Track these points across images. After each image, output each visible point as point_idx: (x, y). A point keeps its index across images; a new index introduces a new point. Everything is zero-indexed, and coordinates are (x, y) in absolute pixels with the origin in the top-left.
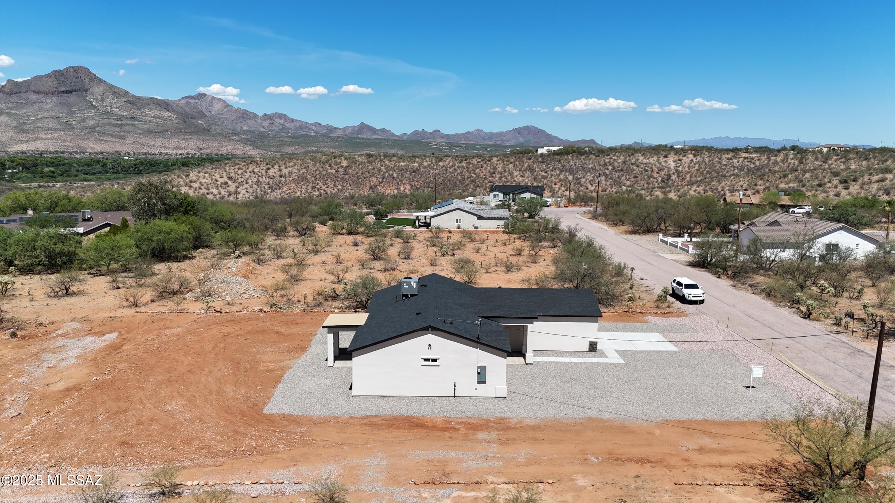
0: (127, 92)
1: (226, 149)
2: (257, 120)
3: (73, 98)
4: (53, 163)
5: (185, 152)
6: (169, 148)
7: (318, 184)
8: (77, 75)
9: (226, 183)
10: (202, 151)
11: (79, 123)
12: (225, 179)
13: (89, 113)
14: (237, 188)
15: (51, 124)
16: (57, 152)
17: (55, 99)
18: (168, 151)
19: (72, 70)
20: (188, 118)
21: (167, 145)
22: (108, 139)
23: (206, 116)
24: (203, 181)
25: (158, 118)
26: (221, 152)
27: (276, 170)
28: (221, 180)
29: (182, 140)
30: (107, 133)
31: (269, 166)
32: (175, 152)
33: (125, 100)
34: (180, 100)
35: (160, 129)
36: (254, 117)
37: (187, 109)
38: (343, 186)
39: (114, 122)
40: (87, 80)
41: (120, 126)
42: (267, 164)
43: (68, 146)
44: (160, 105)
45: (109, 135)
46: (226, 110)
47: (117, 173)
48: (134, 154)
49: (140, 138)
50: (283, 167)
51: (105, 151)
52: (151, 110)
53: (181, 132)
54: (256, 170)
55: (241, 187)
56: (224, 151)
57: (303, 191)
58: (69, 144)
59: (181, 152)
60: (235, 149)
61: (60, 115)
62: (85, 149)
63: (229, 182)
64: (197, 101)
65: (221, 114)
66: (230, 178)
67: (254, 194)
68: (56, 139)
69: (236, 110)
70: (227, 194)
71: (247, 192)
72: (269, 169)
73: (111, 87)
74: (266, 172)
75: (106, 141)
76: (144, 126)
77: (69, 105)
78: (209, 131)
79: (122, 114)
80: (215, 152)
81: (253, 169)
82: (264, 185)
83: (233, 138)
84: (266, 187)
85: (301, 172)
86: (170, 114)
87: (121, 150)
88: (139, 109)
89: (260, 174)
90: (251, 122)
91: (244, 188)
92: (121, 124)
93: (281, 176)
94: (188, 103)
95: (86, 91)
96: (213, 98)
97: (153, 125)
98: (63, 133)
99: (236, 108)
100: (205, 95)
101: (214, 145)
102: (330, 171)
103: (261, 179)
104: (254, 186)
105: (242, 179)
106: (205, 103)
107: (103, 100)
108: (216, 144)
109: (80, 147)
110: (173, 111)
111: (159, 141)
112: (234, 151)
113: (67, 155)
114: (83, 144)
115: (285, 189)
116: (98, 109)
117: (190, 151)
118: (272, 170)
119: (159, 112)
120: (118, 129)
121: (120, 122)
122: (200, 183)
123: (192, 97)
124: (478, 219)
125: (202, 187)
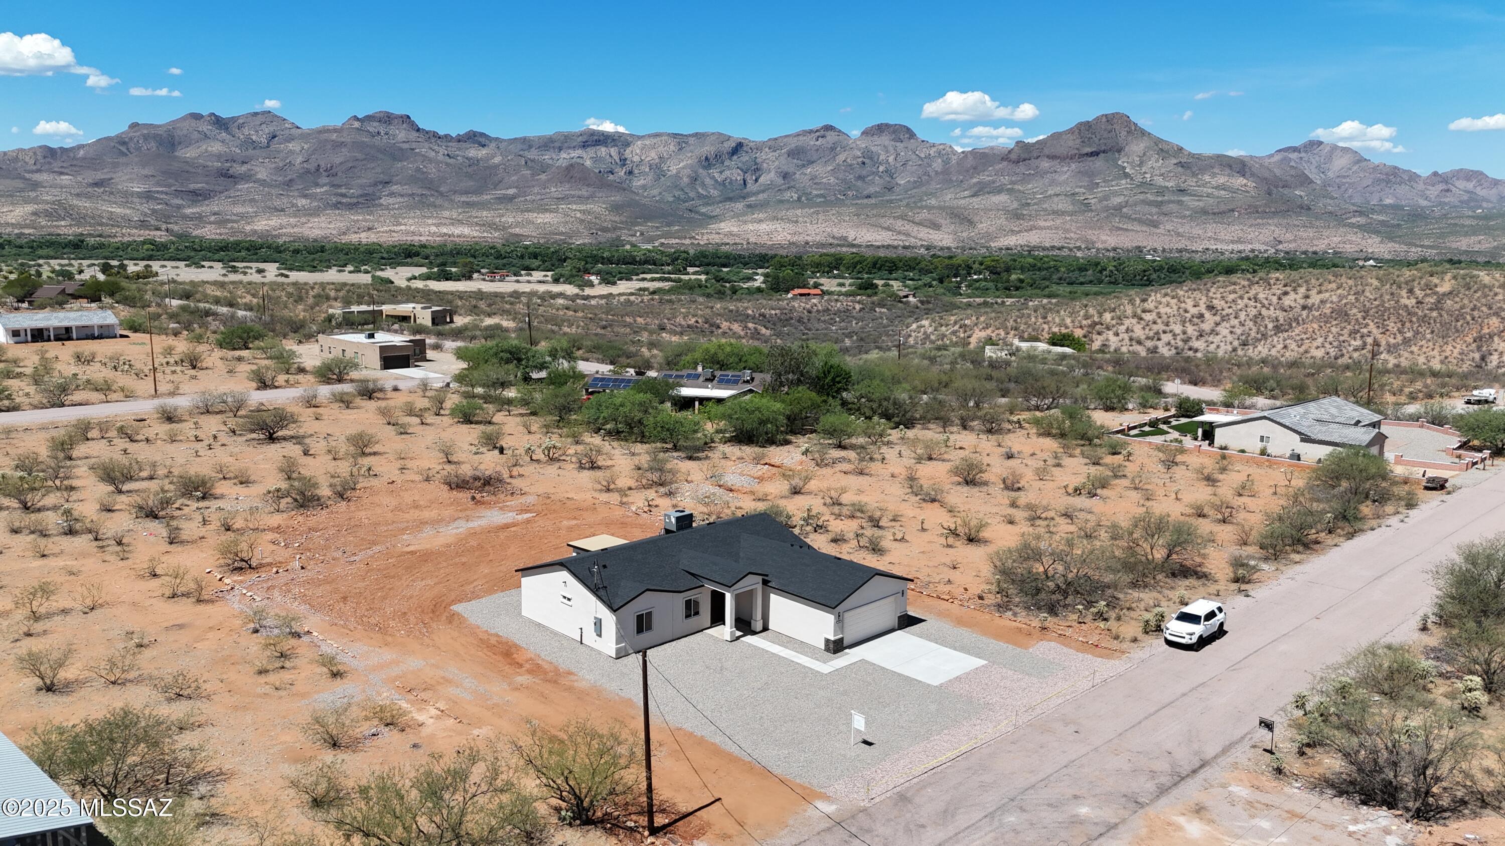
0: (1181, 149)
1: (1326, 242)
2: (1415, 185)
3: (1099, 163)
4: (1035, 265)
5: (1250, 247)
6: (1222, 241)
7: (1367, 325)
8: (1110, 127)
9: (1201, 316)
10: (1280, 247)
11: (1100, 201)
12: (1202, 308)
13: (1117, 185)
14: (1217, 324)
15: (1063, 204)
16: (1053, 247)
17: (1073, 166)
18: (1219, 247)
19: (1104, 119)
20: (1276, 187)
21: (1222, 236)
22: (1130, 227)
23: (1312, 182)
24: (1163, 310)
25: (1224, 189)
26: (1315, 248)
27: (1300, 295)
28: (1194, 311)
29: (1251, 226)
30: (1134, 216)
31: (1288, 289)
32: (1230, 247)
33: (1175, 161)
34: (1271, 156)
35: (1223, 207)
36: (1409, 181)
37: (1278, 172)
38: (1417, 333)
39: (1150, 197)
40: (1124, 133)
41: (1159, 204)
42: (1285, 286)
43: (1071, 239)
44: (1230, 167)
45: (1135, 219)
46: (1355, 168)
47: (1115, 283)
48: (1164, 250)
49: (1182, 224)
50: (1313, 292)
51: (1121, 246)
52: (1214, 175)
53: (1257, 212)
54: (1261, 296)
55: (1224, 324)
56: (1320, 246)
57: (1330, 338)
58: (1072, 235)
59: (1241, 247)
60: (1344, 243)
61: (1077, 190)
62: (1093, 243)
63: (1207, 315)
64: (1303, 155)
65: (1344, 177)
66: (1211, 308)
67: (1243, 337)
68: (1056, 228)
69: (1376, 168)
70: (1196, 334)
71: (1231, 332)
72: (1286, 293)
73: (1158, 141)
74: (1280, 299)
75: (1127, 230)
76: (1197, 203)
77: (1091, 174)
78: (1309, 209)
79: (1167, 184)
80: (1304, 248)
81: (1257, 294)
82: (1267, 321)
83: (1353, 220)
84: (1270, 326)
85: (1344, 301)
86: (1245, 181)
87: (1145, 244)
88: (1194, 175)
89: (1266, 302)
90: (1402, 190)
91: (1228, 325)
92: (1161, 202)
93: (1304, 308)
94: (1286, 160)
95: (1119, 151)
96: (1335, 148)
97: (1211, 201)
98: (1068, 218)
99: (1376, 163)
100: (1321, 143)
101: (1305, 235)
102: (1405, 301)
103: (1264, 312)
104: (1248, 322)
105: (1231, 311)
106: (1317, 158)
107: (1141, 164)
108: (1311, 233)
109: (1087, 241)
110: (1253, 175)
111: (1211, 228)
112: (1341, 246)
113: (1065, 252)
114: (1091, 235)
115: (1297, 331)
116: (1132, 179)
117: (1257, 246)
118: (1292, 296)
119: (1226, 179)
120: (1154, 210)
121: (1160, 199)
122: (1159, 313)
123: (1295, 149)
124: (1303, 440)
125: (1159, 321)
